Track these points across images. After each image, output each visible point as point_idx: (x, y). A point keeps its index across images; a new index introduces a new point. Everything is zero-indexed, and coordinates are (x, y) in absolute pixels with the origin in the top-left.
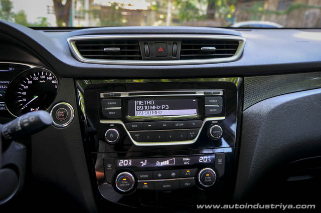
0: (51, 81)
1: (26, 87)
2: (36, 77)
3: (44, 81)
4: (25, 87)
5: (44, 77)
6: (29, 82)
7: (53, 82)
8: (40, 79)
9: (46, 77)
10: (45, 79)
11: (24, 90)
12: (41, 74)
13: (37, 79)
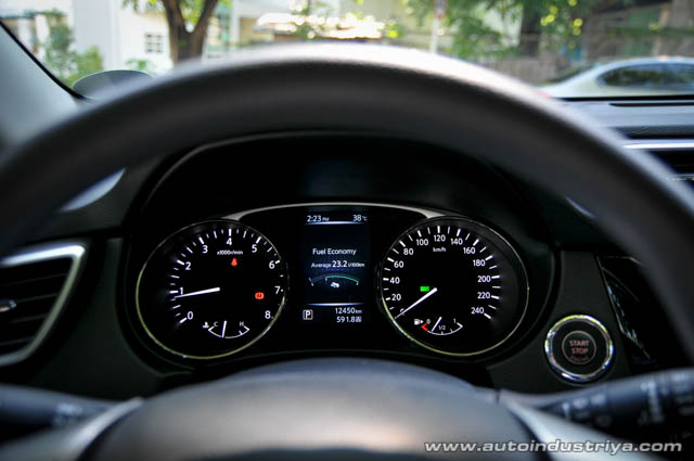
0: (460, 248)
1: (398, 265)
2: (423, 238)
3: (443, 249)
4: (396, 265)
5: (443, 238)
6: (406, 252)
7: (467, 251)
8: (433, 244)
9: (448, 237)
10: (447, 244)
11: (395, 272)
12: (434, 231)
13: (425, 242)
